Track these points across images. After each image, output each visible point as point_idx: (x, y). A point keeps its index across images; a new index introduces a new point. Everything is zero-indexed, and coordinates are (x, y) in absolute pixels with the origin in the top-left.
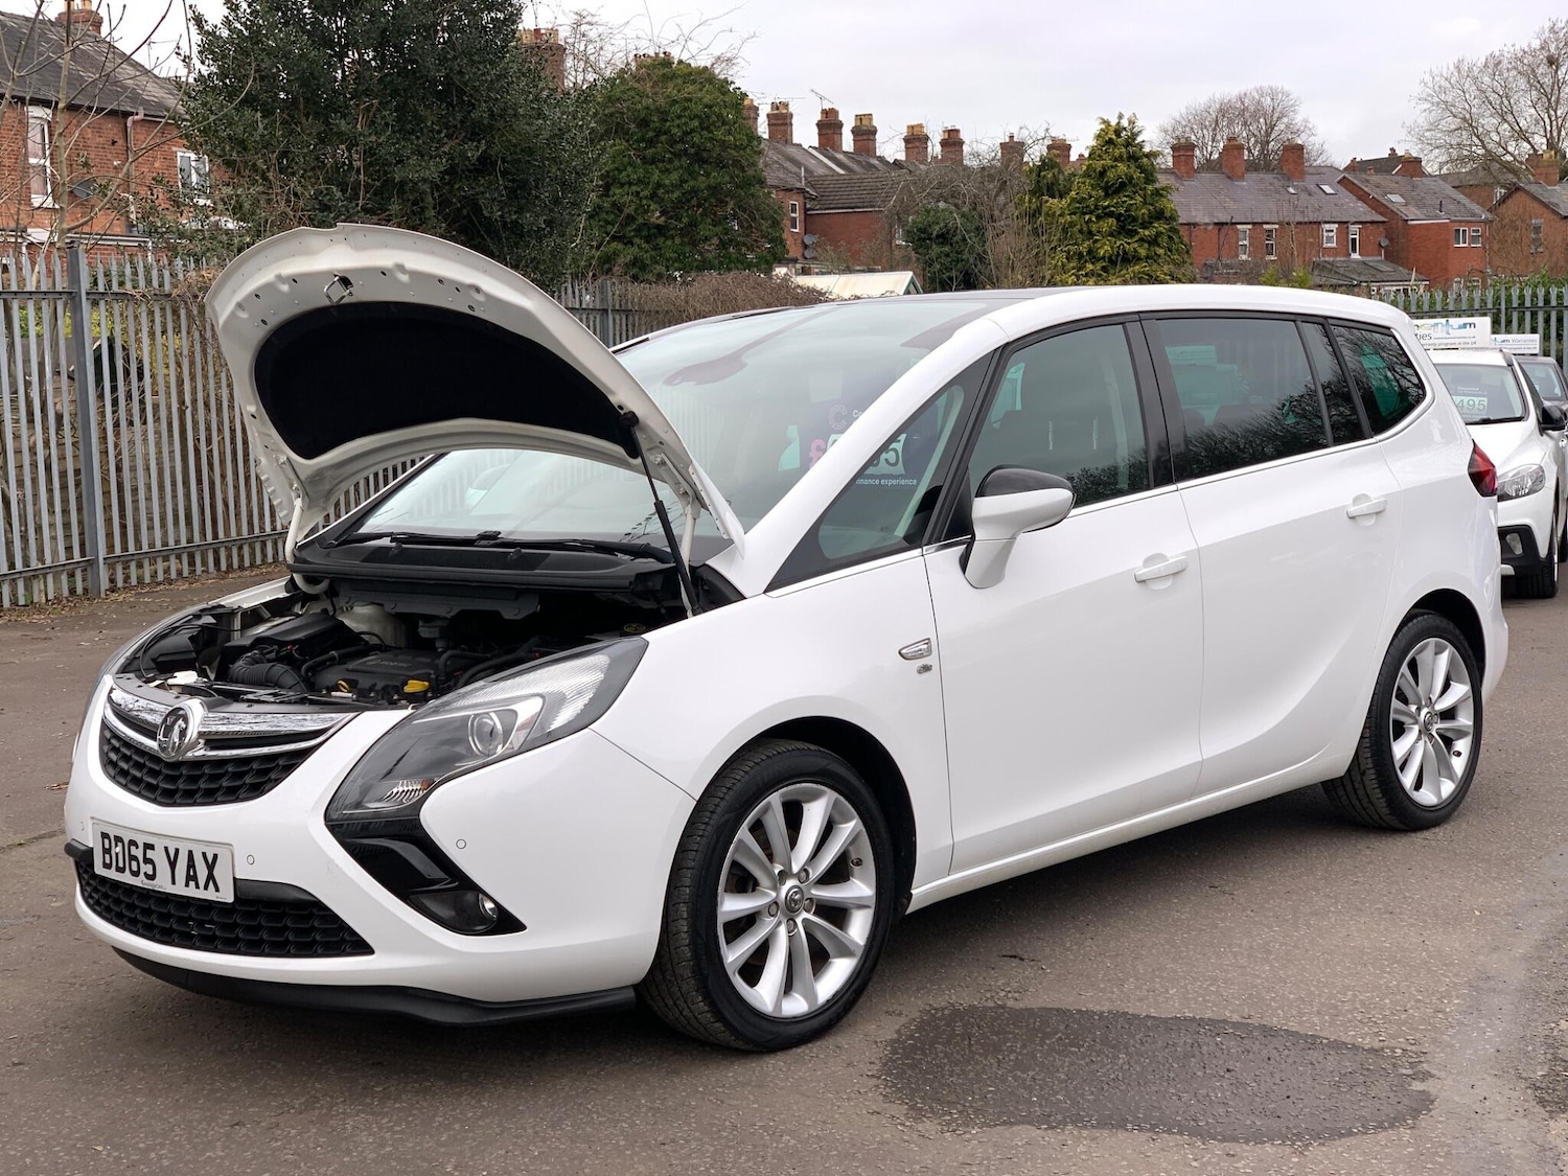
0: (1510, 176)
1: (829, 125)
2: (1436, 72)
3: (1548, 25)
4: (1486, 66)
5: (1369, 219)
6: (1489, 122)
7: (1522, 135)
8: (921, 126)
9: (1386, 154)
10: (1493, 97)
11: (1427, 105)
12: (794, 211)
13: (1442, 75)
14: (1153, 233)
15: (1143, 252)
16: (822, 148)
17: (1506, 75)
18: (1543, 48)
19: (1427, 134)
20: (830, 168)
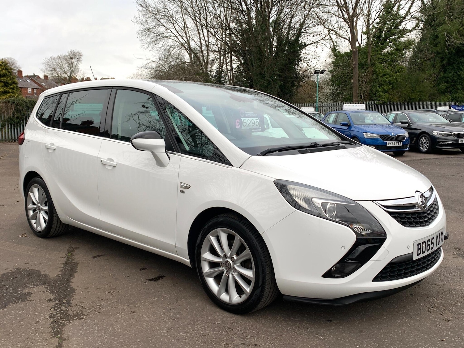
0: (63, 81)
2: (46, 58)
3: (70, 51)
4: (57, 58)
5: (38, 88)
6: (58, 70)
7: (65, 73)
9: (32, 75)
10: (59, 64)
11: (44, 65)
13: (48, 59)
14: (13, 86)
15: (11, 91)
17: (61, 60)
18: (69, 55)
19: (45, 71)
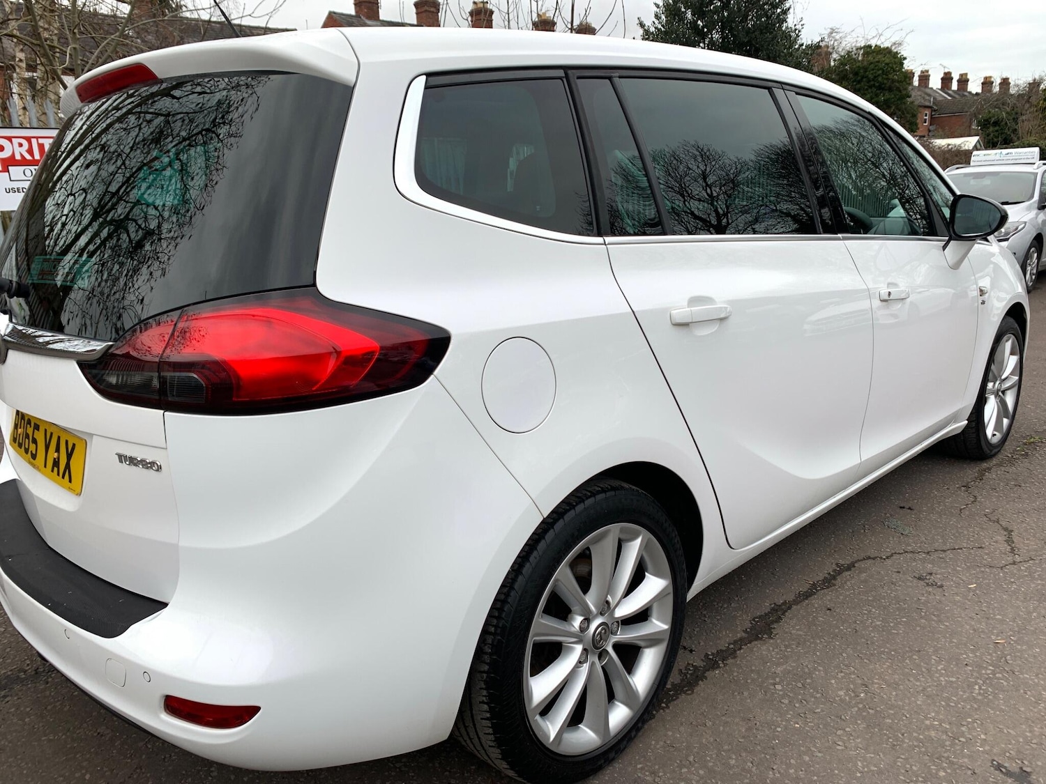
1: (947, 79)
8: (991, 77)
12: (926, 116)
16: (942, 89)
20: (945, 97)
